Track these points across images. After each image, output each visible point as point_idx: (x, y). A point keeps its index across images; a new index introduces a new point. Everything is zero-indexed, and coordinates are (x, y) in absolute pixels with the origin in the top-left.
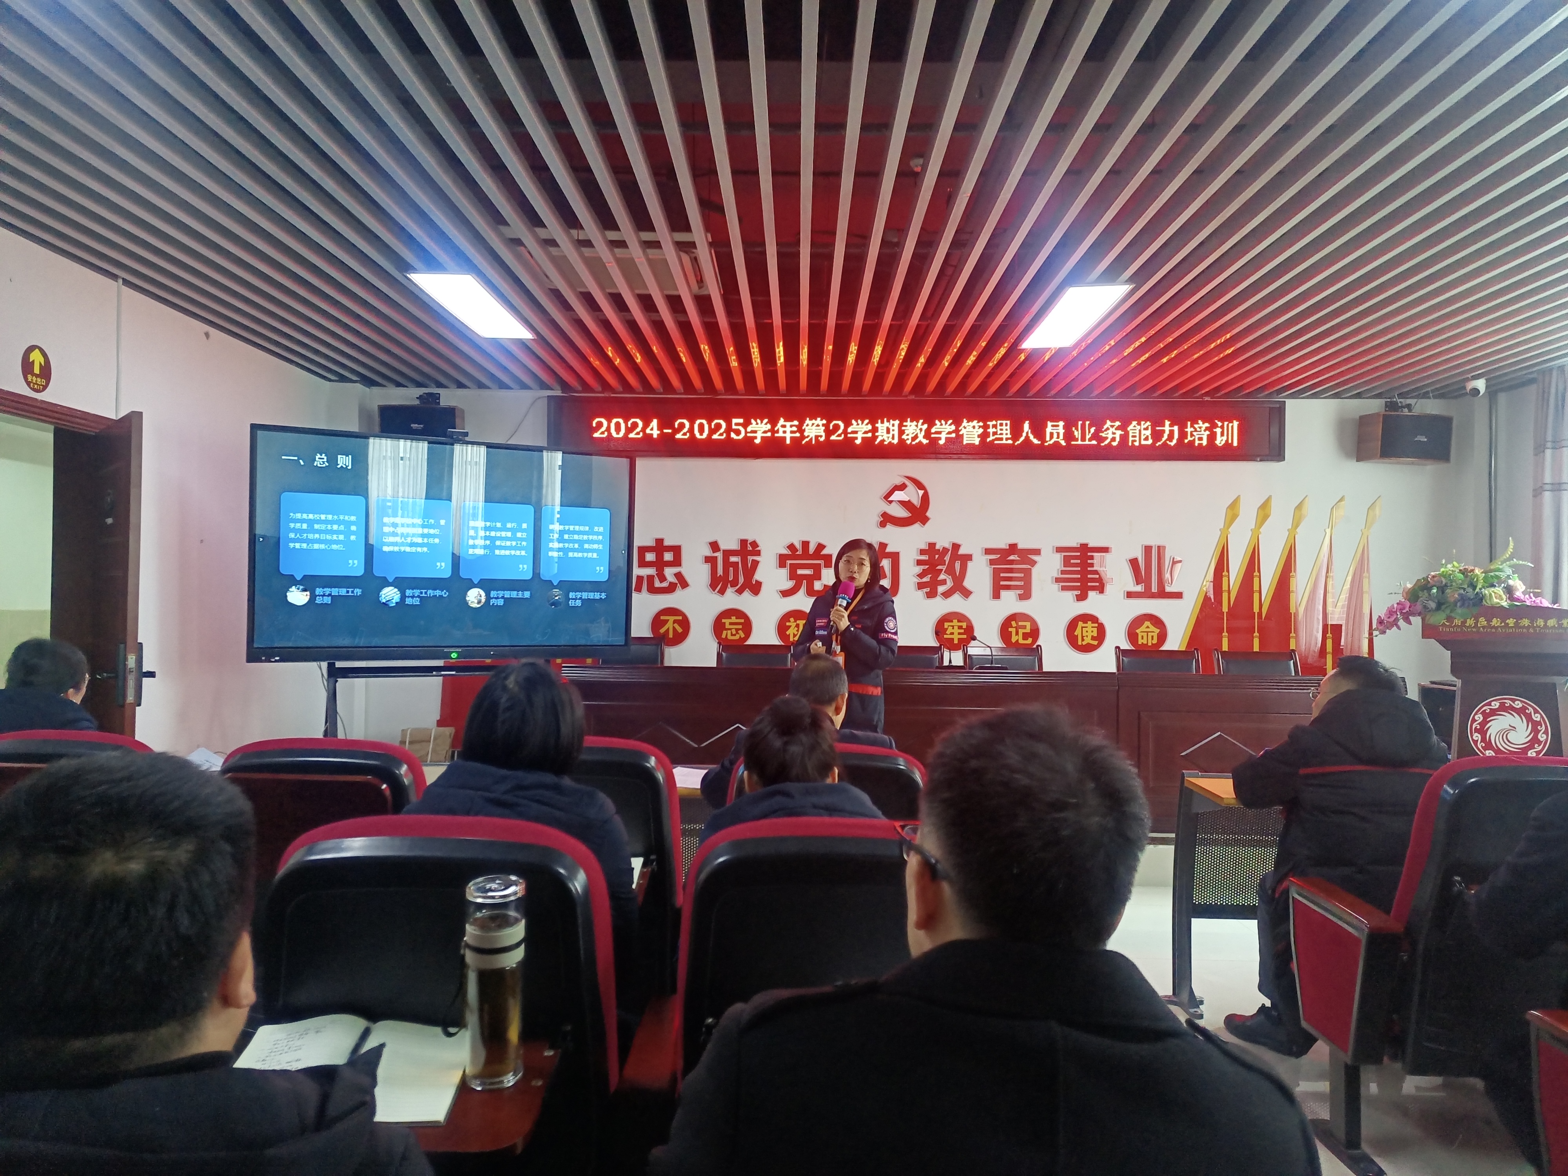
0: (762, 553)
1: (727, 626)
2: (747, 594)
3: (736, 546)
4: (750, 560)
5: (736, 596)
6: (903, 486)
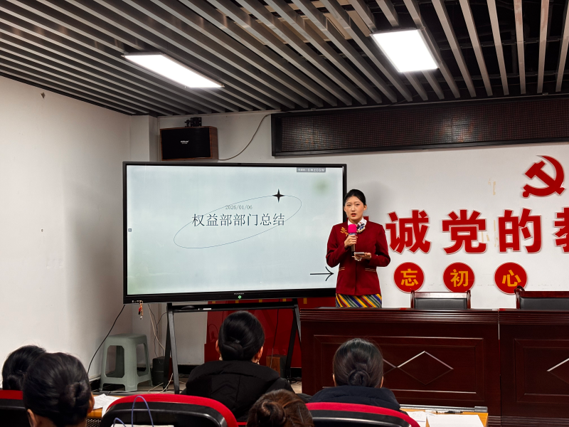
0: (430, 220)
1: (405, 276)
2: (419, 252)
3: (410, 216)
4: (420, 225)
5: (410, 253)
6: (542, 164)
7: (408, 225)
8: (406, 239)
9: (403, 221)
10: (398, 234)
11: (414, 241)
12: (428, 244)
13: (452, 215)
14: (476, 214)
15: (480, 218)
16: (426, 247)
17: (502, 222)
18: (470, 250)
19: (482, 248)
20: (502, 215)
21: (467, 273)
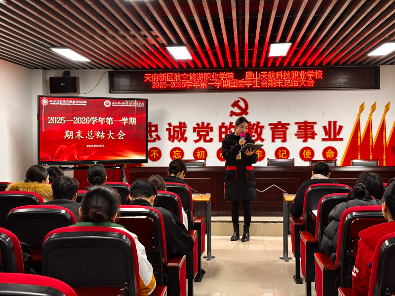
0: (187, 127)
1: (175, 153)
2: (182, 142)
3: (178, 124)
4: (183, 129)
5: (178, 142)
6: (239, 101)
7: (177, 129)
8: (176, 136)
9: (175, 127)
10: (172, 133)
11: (180, 137)
12: (186, 138)
13: (198, 124)
14: (208, 124)
15: (210, 126)
16: (185, 140)
17: (220, 128)
18: (205, 141)
19: (211, 140)
20: (220, 125)
21: (204, 152)
